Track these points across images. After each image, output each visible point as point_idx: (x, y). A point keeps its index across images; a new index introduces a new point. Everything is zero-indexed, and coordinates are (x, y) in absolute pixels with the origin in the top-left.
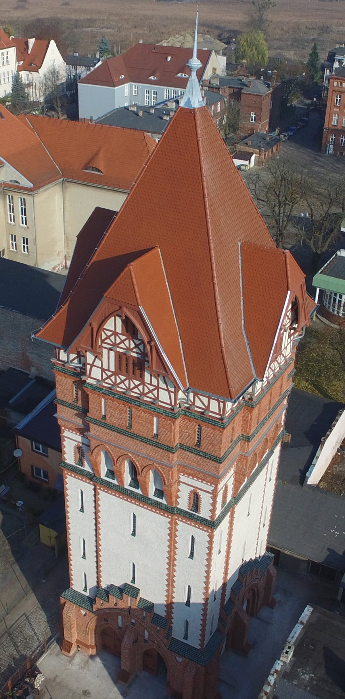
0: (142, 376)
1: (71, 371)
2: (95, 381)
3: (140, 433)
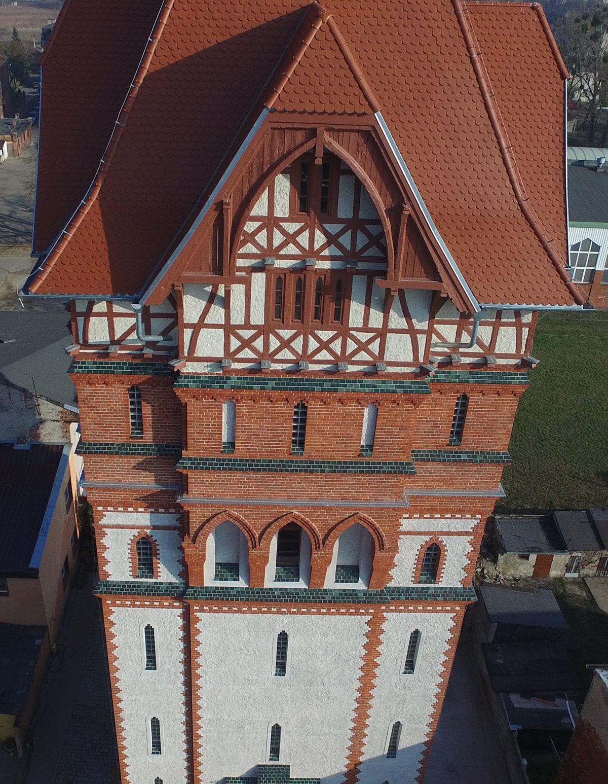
0: (341, 315)
1: (124, 364)
2: (206, 364)
3: (326, 455)
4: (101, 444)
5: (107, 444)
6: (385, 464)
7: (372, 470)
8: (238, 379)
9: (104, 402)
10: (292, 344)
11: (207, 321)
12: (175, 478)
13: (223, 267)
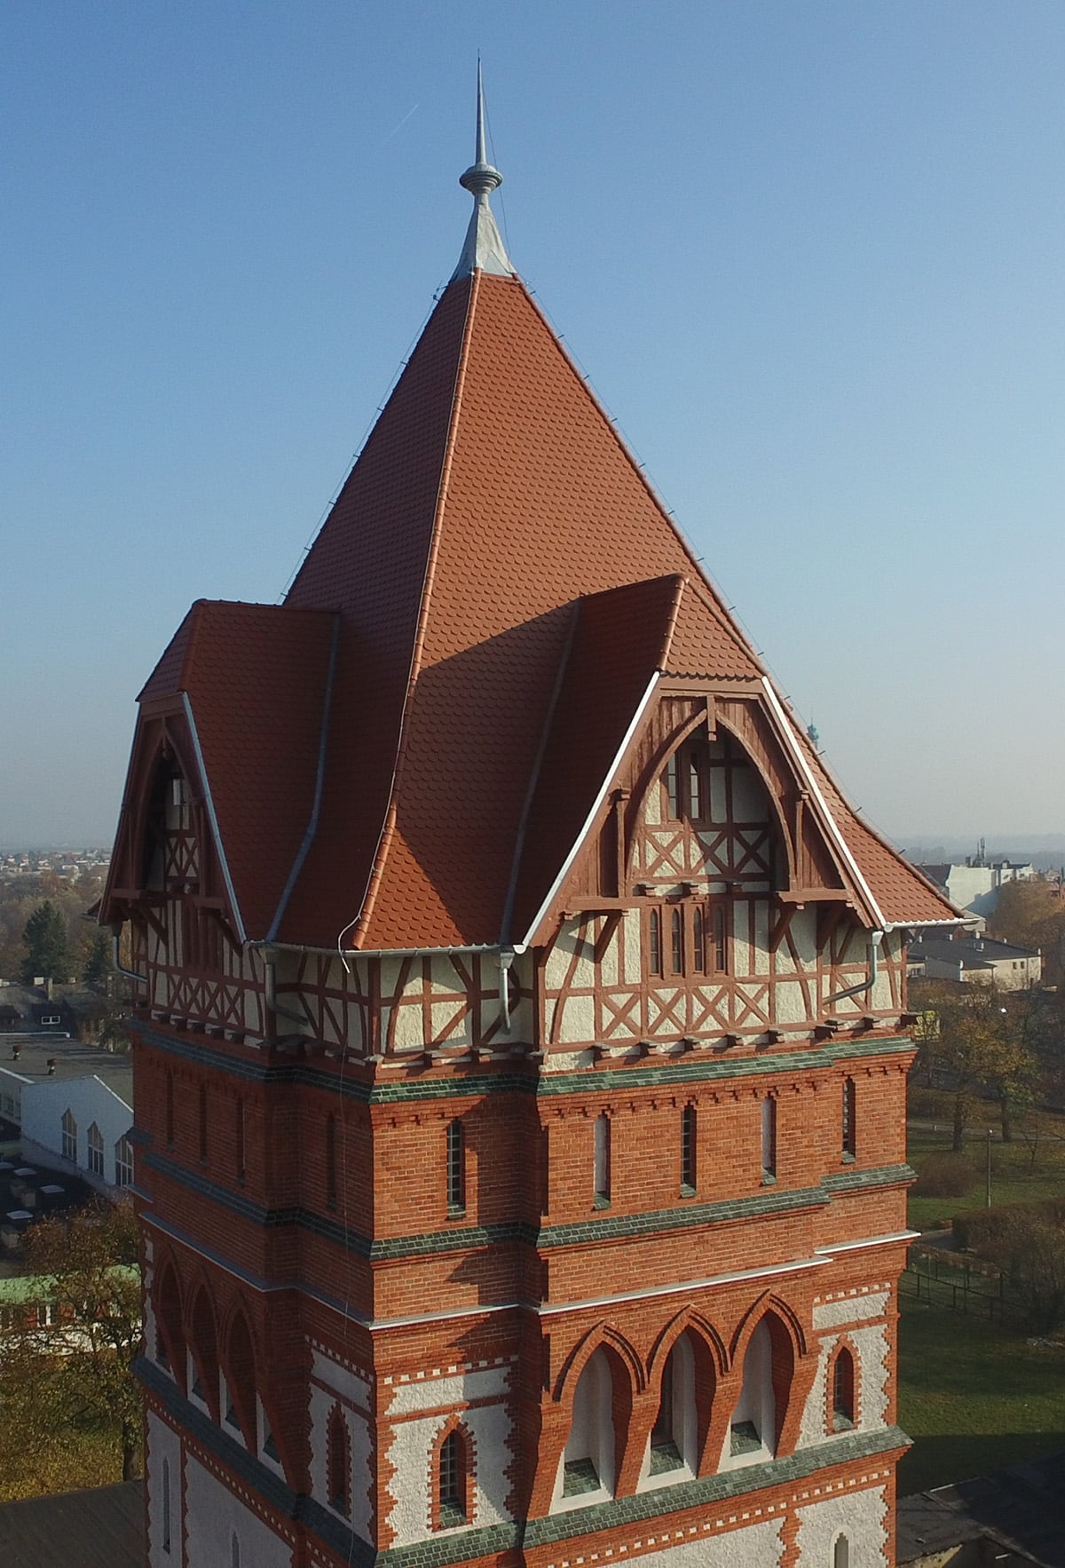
0: (724, 962)
1: (444, 1081)
3: (723, 1192)
4: (404, 1239)
5: (413, 1238)
6: (792, 1193)
8: (615, 1073)
9: (412, 1156)
10: (674, 1011)
11: (575, 983)
13: (617, 883)
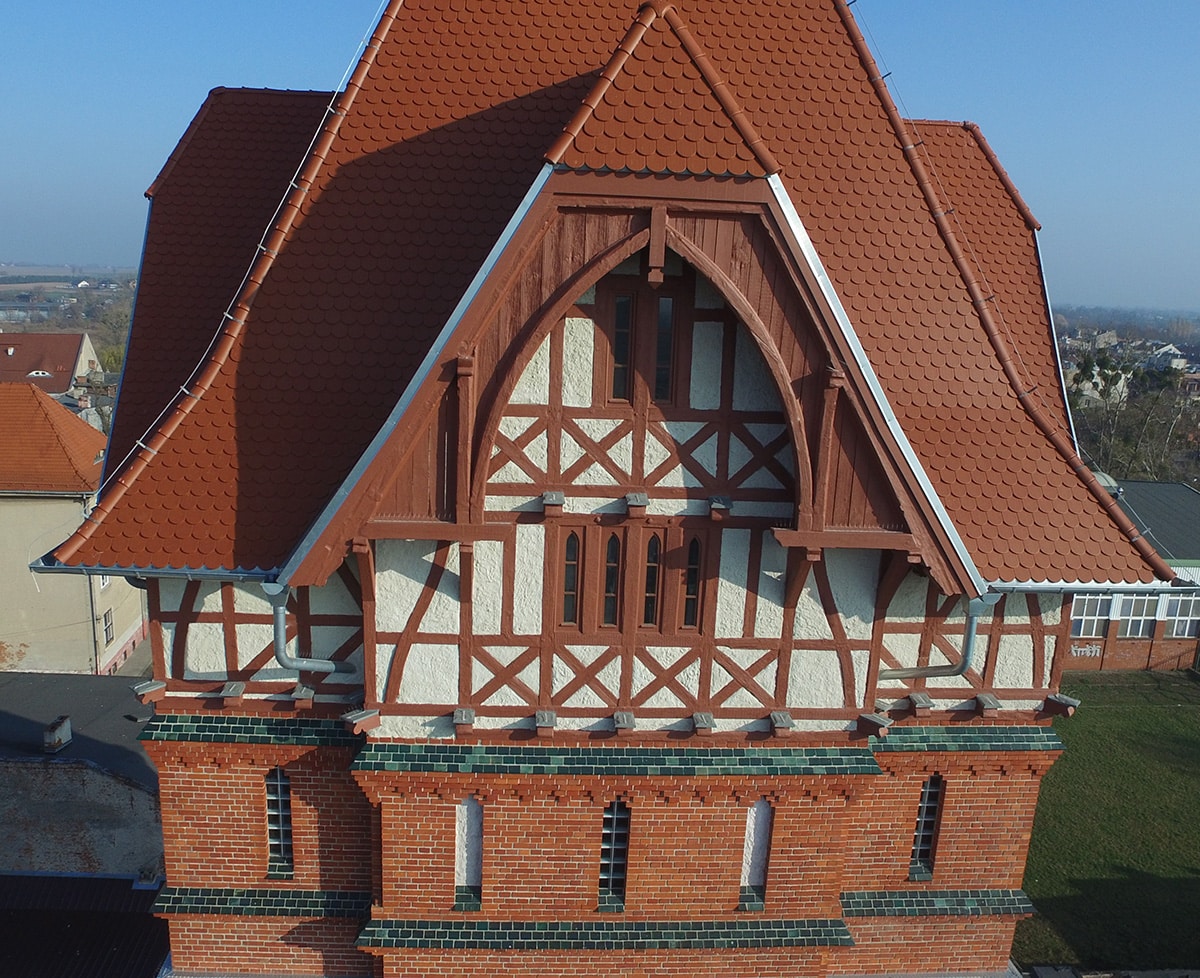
0: (698, 612)
1: (256, 722)
2: (420, 719)
3: (671, 911)
4: (206, 892)
5: (218, 892)
6: (789, 925)
7: (762, 939)
8: (489, 751)
9: (214, 802)
10: (600, 676)
11: (426, 626)
12: (359, 963)
13: (456, 503)
